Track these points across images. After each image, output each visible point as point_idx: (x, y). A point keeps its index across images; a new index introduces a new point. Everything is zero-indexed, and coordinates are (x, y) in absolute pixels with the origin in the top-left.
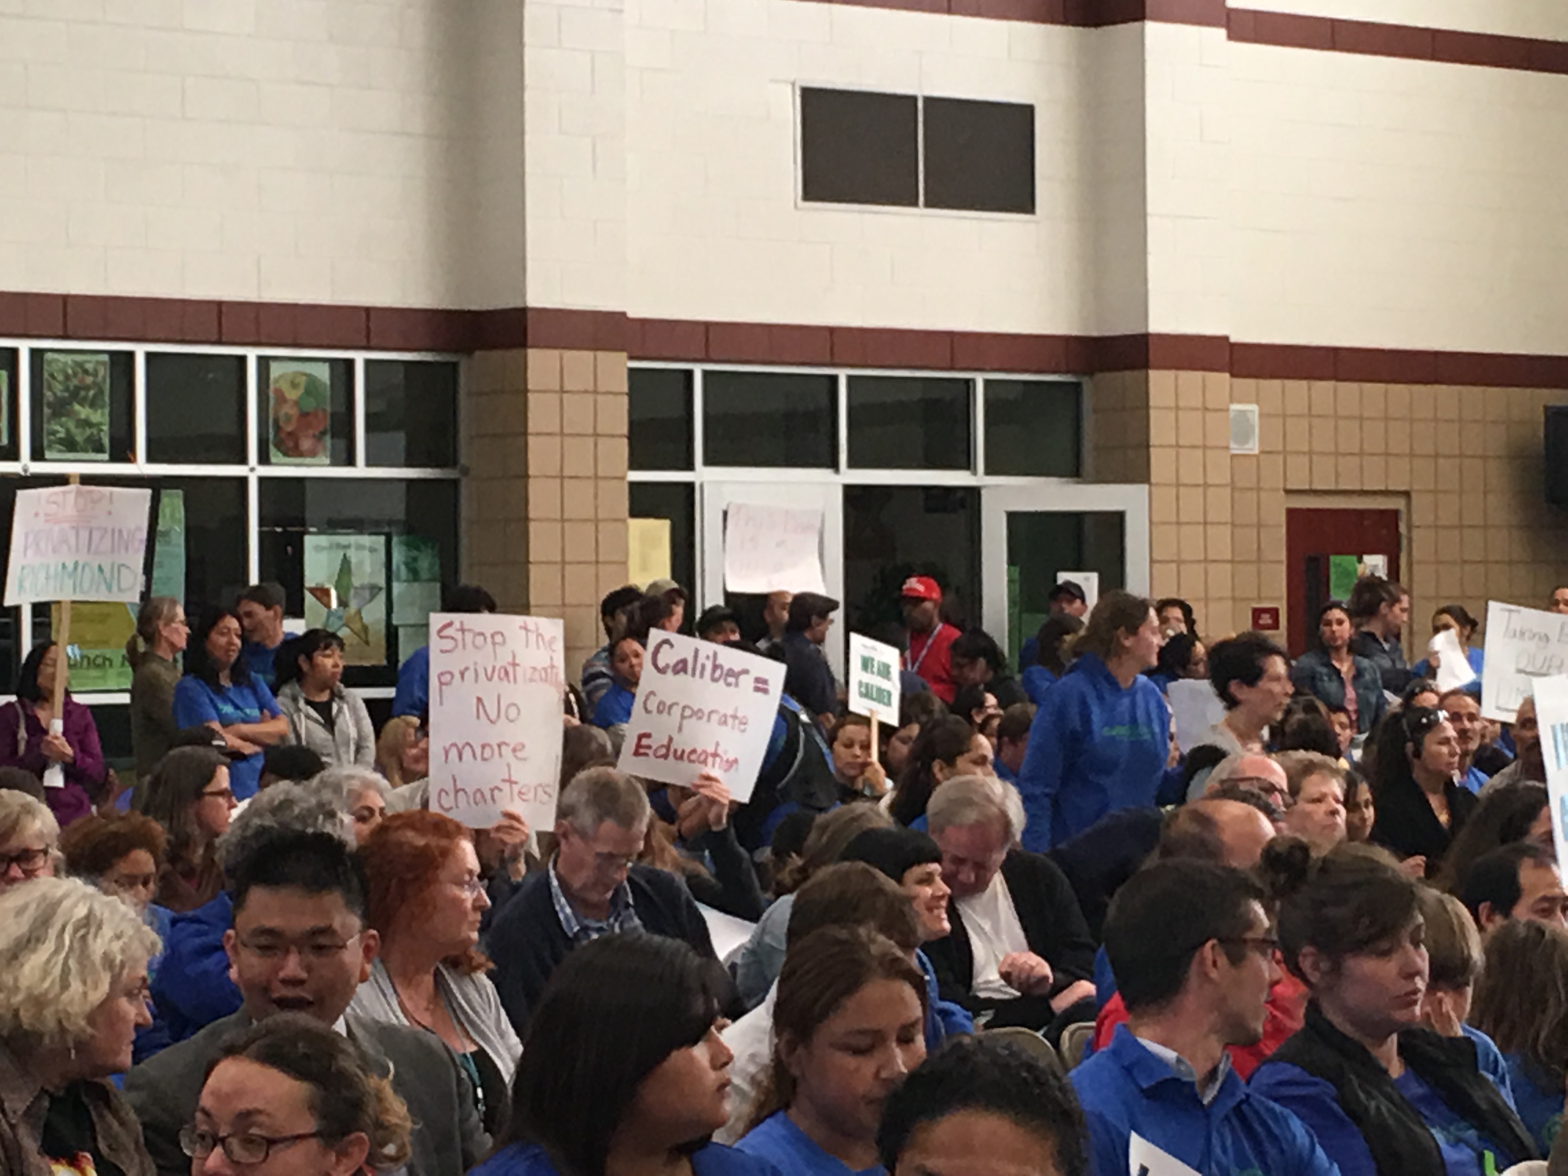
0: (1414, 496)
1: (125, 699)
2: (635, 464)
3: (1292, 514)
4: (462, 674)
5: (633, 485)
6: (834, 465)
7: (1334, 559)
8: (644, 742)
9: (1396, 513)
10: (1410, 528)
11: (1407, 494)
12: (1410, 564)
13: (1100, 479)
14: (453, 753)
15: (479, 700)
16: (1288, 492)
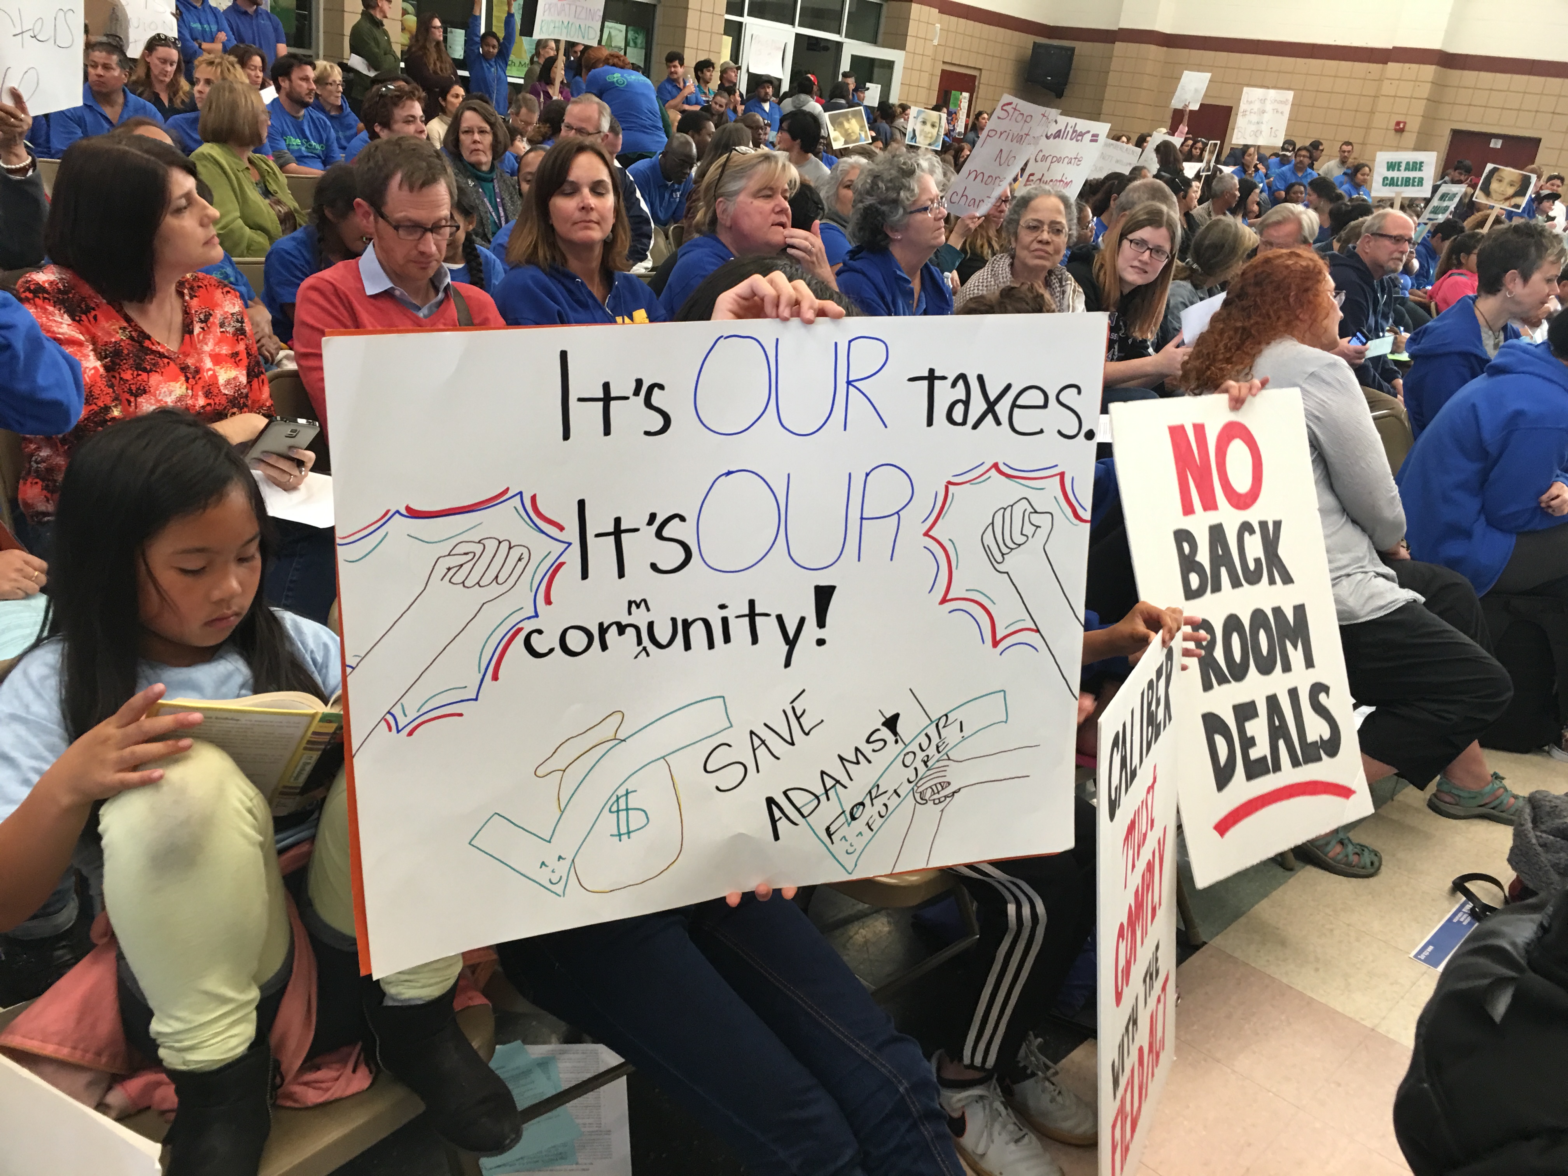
0: (983, 71)
1: (521, 81)
2: (728, 12)
3: (943, 71)
4: (1001, 134)
5: (726, 20)
6: (793, 24)
7: (953, 92)
8: (1031, 178)
9: (975, 77)
10: (979, 83)
11: (980, 70)
12: (977, 98)
13: (884, 46)
14: (973, 175)
15: (1001, 150)
16: (944, 63)
